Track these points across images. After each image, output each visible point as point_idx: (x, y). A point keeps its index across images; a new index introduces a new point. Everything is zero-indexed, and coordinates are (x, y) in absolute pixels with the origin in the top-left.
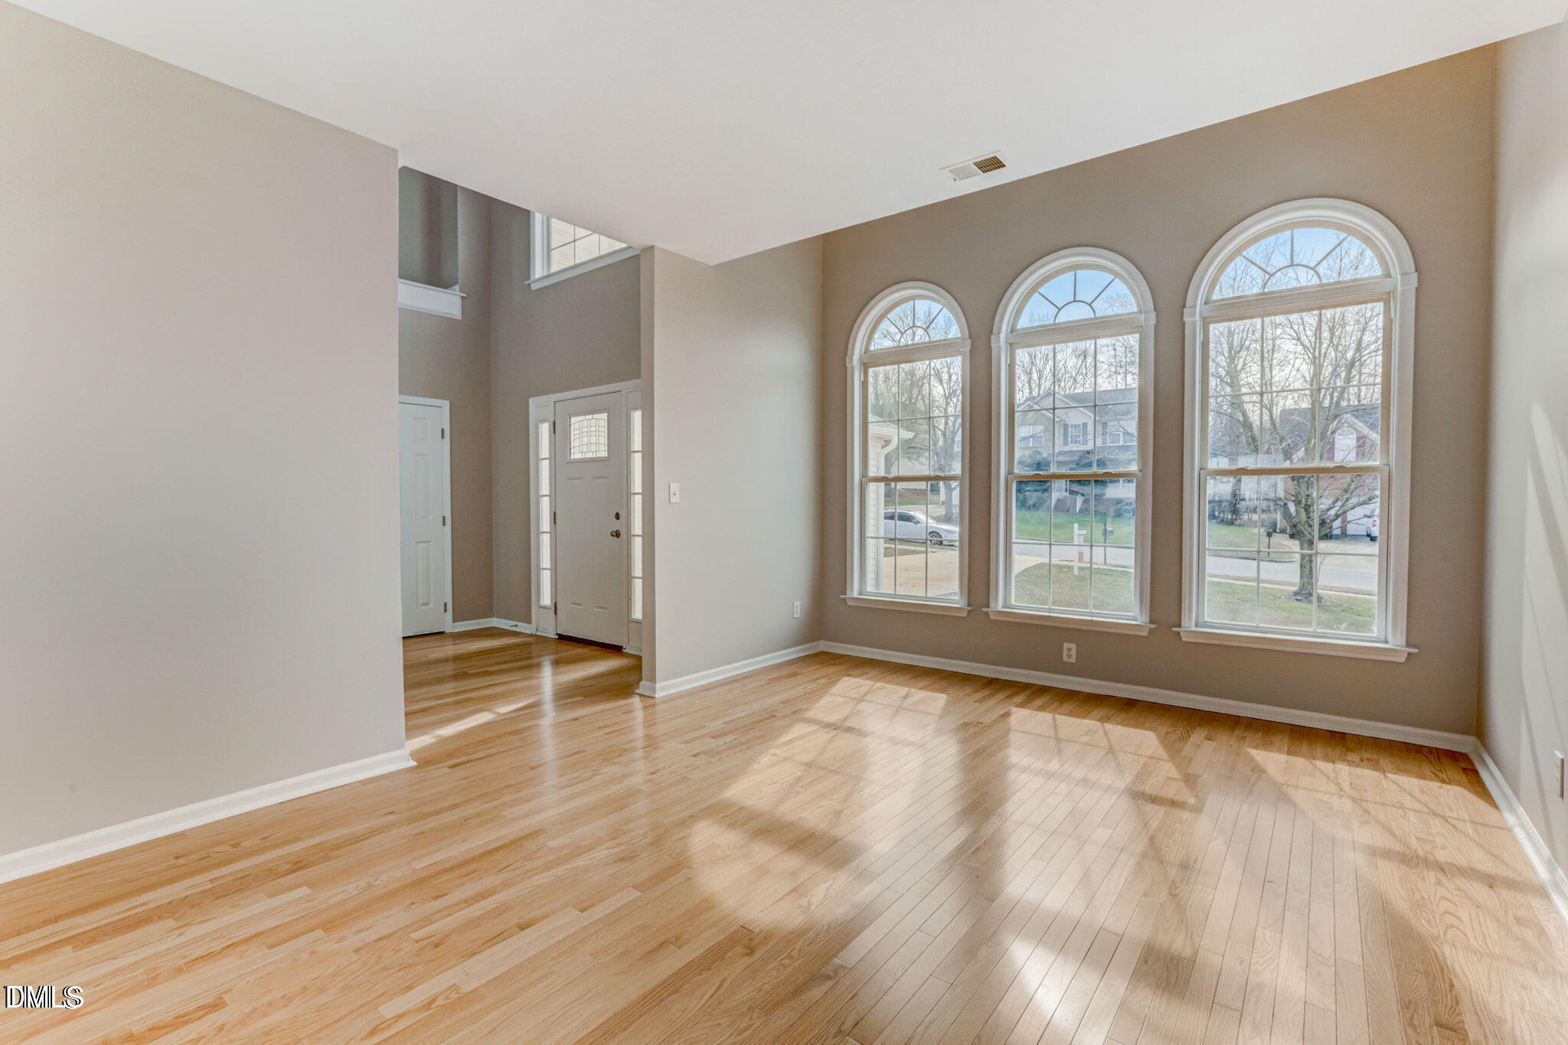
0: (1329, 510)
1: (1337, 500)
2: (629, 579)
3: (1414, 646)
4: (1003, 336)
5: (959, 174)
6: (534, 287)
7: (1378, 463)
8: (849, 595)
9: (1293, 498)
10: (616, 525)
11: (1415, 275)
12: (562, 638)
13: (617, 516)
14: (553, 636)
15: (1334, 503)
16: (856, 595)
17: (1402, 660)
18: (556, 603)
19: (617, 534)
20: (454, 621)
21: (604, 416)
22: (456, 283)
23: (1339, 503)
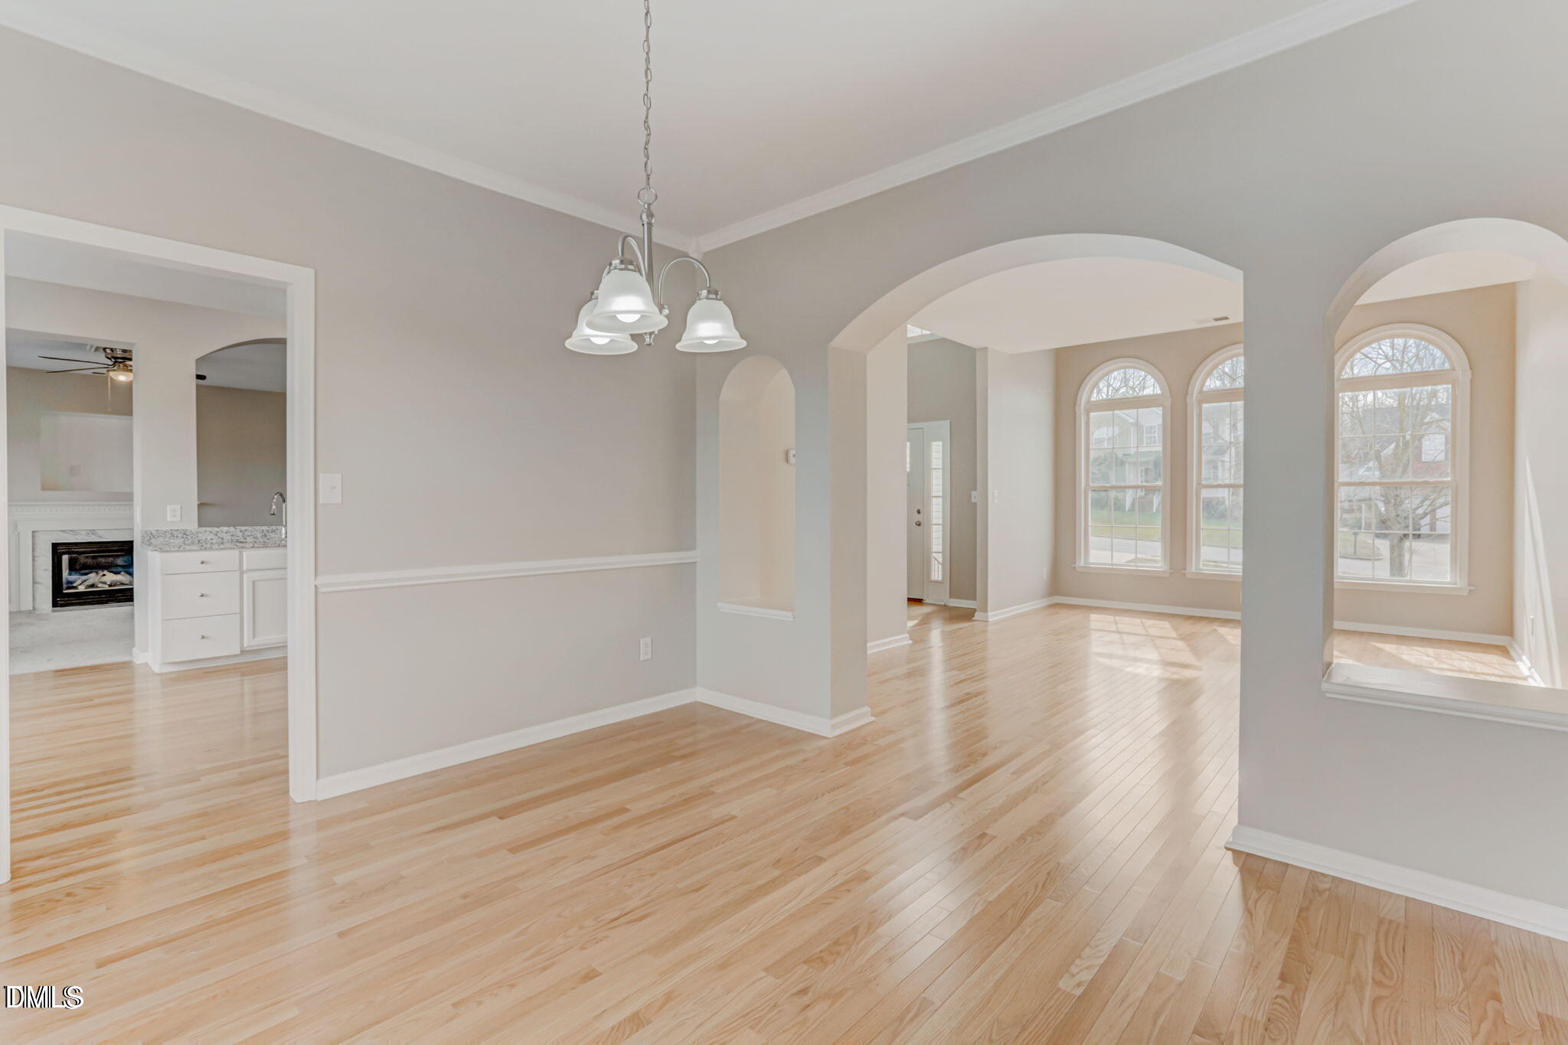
0: (1417, 509)
1: (1426, 499)
2: (930, 553)
3: (1473, 586)
4: (1195, 396)
7: (1449, 479)
8: (1077, 565)
9: (1383, 499)
10: (918, 518)
11: (1470, 372)
13: (919, 512)
15: (1423, 502)
16: (1082, 564)
17: (1466, 594)
19: (919, 524)
23: (1427, 503)
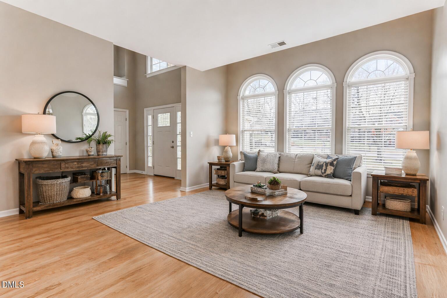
2: (176, 159)
4: (287, 90)
5: (273, 46)
6: (147, 77)
10: (172, 144)
11: (414, 74)
12: (156, 175)
13: (173, 142)
14: (153, 175)
18: (154, 166)
19: (173, 147)
20: (129, 170)
21: (169, 114)
22: (125, 76)
